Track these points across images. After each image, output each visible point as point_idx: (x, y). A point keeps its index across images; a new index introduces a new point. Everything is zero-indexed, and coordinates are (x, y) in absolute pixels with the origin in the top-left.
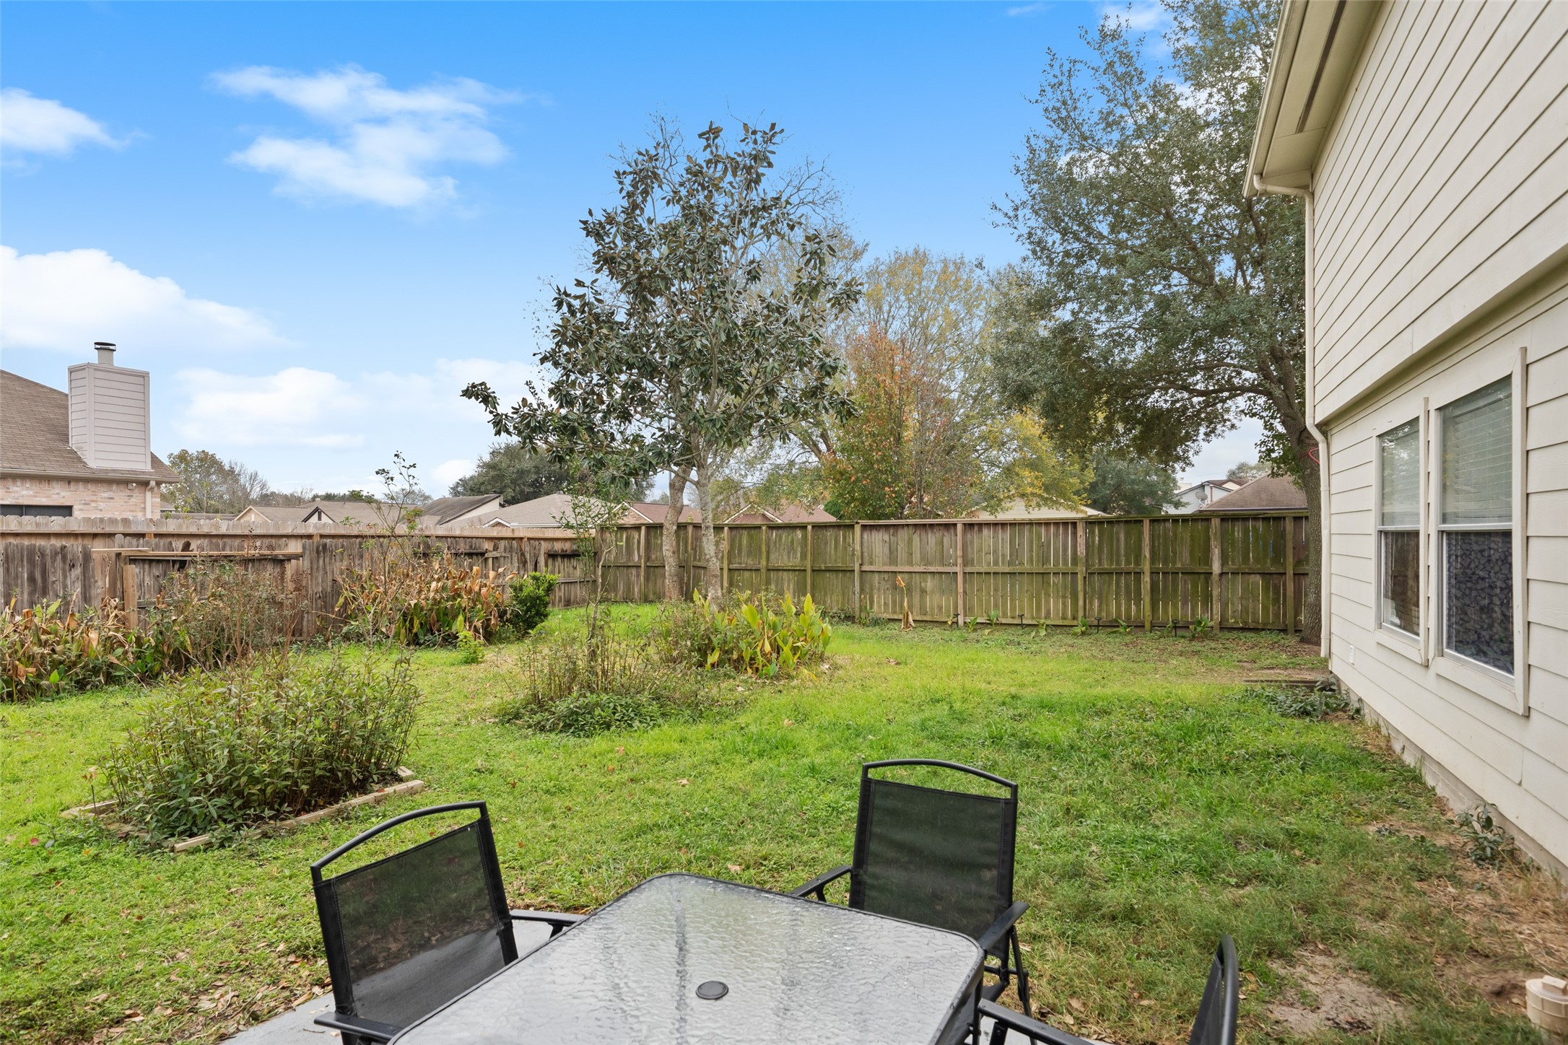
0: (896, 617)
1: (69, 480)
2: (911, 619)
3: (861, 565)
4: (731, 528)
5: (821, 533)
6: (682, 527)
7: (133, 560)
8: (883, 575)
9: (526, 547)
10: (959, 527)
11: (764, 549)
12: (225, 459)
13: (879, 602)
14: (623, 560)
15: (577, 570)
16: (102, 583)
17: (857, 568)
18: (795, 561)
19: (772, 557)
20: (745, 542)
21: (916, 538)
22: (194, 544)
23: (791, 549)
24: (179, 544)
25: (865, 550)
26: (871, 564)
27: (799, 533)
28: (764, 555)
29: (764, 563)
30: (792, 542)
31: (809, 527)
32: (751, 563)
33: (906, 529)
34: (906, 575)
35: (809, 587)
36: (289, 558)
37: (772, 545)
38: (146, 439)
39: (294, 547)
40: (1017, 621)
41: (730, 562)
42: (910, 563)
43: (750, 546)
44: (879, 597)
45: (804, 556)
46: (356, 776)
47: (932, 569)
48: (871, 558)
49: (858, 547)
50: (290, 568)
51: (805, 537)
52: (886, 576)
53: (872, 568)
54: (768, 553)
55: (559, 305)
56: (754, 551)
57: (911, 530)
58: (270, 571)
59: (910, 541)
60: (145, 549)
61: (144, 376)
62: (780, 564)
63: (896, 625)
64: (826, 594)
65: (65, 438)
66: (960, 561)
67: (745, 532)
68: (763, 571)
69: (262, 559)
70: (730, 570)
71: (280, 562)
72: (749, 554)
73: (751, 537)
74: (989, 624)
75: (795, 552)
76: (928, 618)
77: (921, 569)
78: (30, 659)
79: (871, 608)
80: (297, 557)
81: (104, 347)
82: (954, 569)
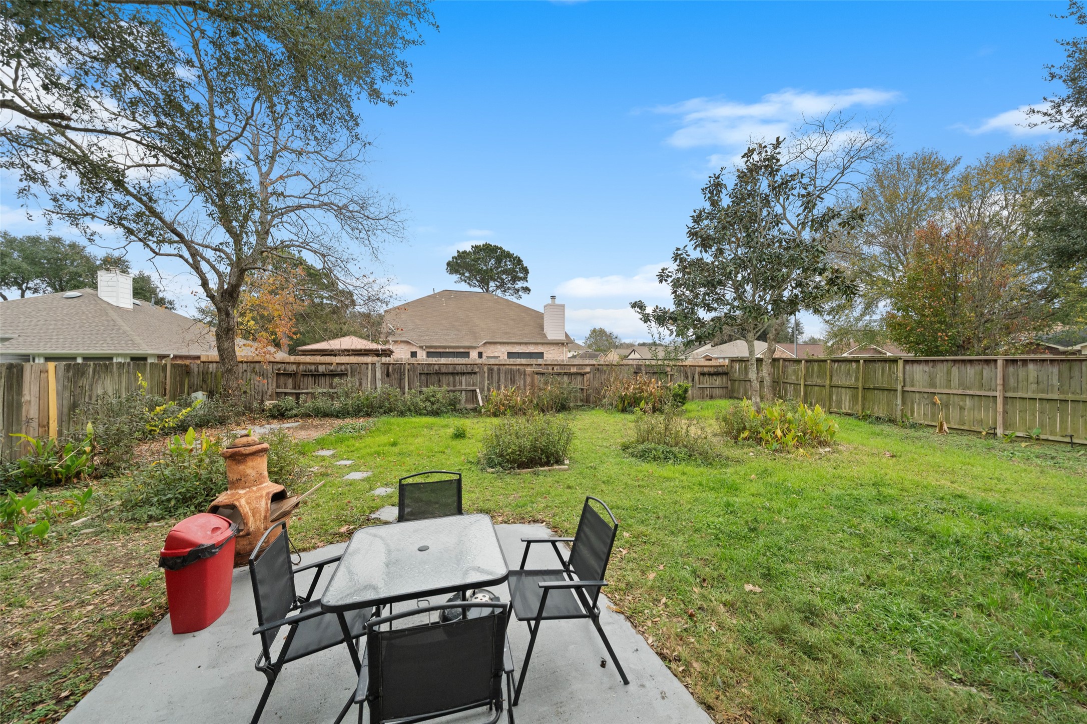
0: (934, 424)
1: (543, 344)
2: (945, 427)
3: (903, 387)
4: (807, 361)
5: (871, 365)
6: (775, 360)
7: (537, 373)
8: (921, 395)
9: (688, 370)
10: (1000, 363)
11: (828, 373)
12: (608, 330)
13: (919, 413)
14: (742, 377)
15: (718, 381)
16: (529, 380)
17: (899, 388)
18: (851, 382)
19: (834, 379)
20: (816, 369)
21: (955, 370)
22: (555, 368)
23: (848, 374)
24: (550, 368)
25: (907, 376)
26: (912, 386)
27: (854, 365)
28: (828, 377)
29: (828, 382)
30: (849, 370)
31: (862, 361)
32: (819, 382)
33: (945, 363)
34: (945, 396)
35: (860, 399)
36: (586, 373)
37: (834, 372)
38: (564, 328)
39: (588, 369)
40: (1068, 440)
41: (805, 380)
42: (949, 387)
43: (819, 372)
44: (919, 409)
45: (857, 379)
46: (544, 460)
47: (971, 392)
48: (912, 382)
49: (900, 375)
50: (586, 377)
51: (858, 367)
52: (926, 396)
53: (913, 389)
54: (831, 376)
55: (676, 260)
56: (822, 375)
57: (950, 364)
58: (579, 378)
59: (949, 373)
60: (540, 370)
61: (563, 306)
62: (840, 383)
63: (931, 430)
64: (874, 404)
65: (543, 330)
66: (1000, 388)
67: (816, 364)
68: (827, 387)
69: (577, 374)
70: (805, 385)
71: (583, 375)
72: (819, 376)
73: (820, 366)
74: (1029, 438)
75: (851, 376)
76: (966, 428)
77: (960, 392)
78: (503, 405)
79: (912, 415)
80: (588, 373)
81: (553, 297)
82: (994, 394)
